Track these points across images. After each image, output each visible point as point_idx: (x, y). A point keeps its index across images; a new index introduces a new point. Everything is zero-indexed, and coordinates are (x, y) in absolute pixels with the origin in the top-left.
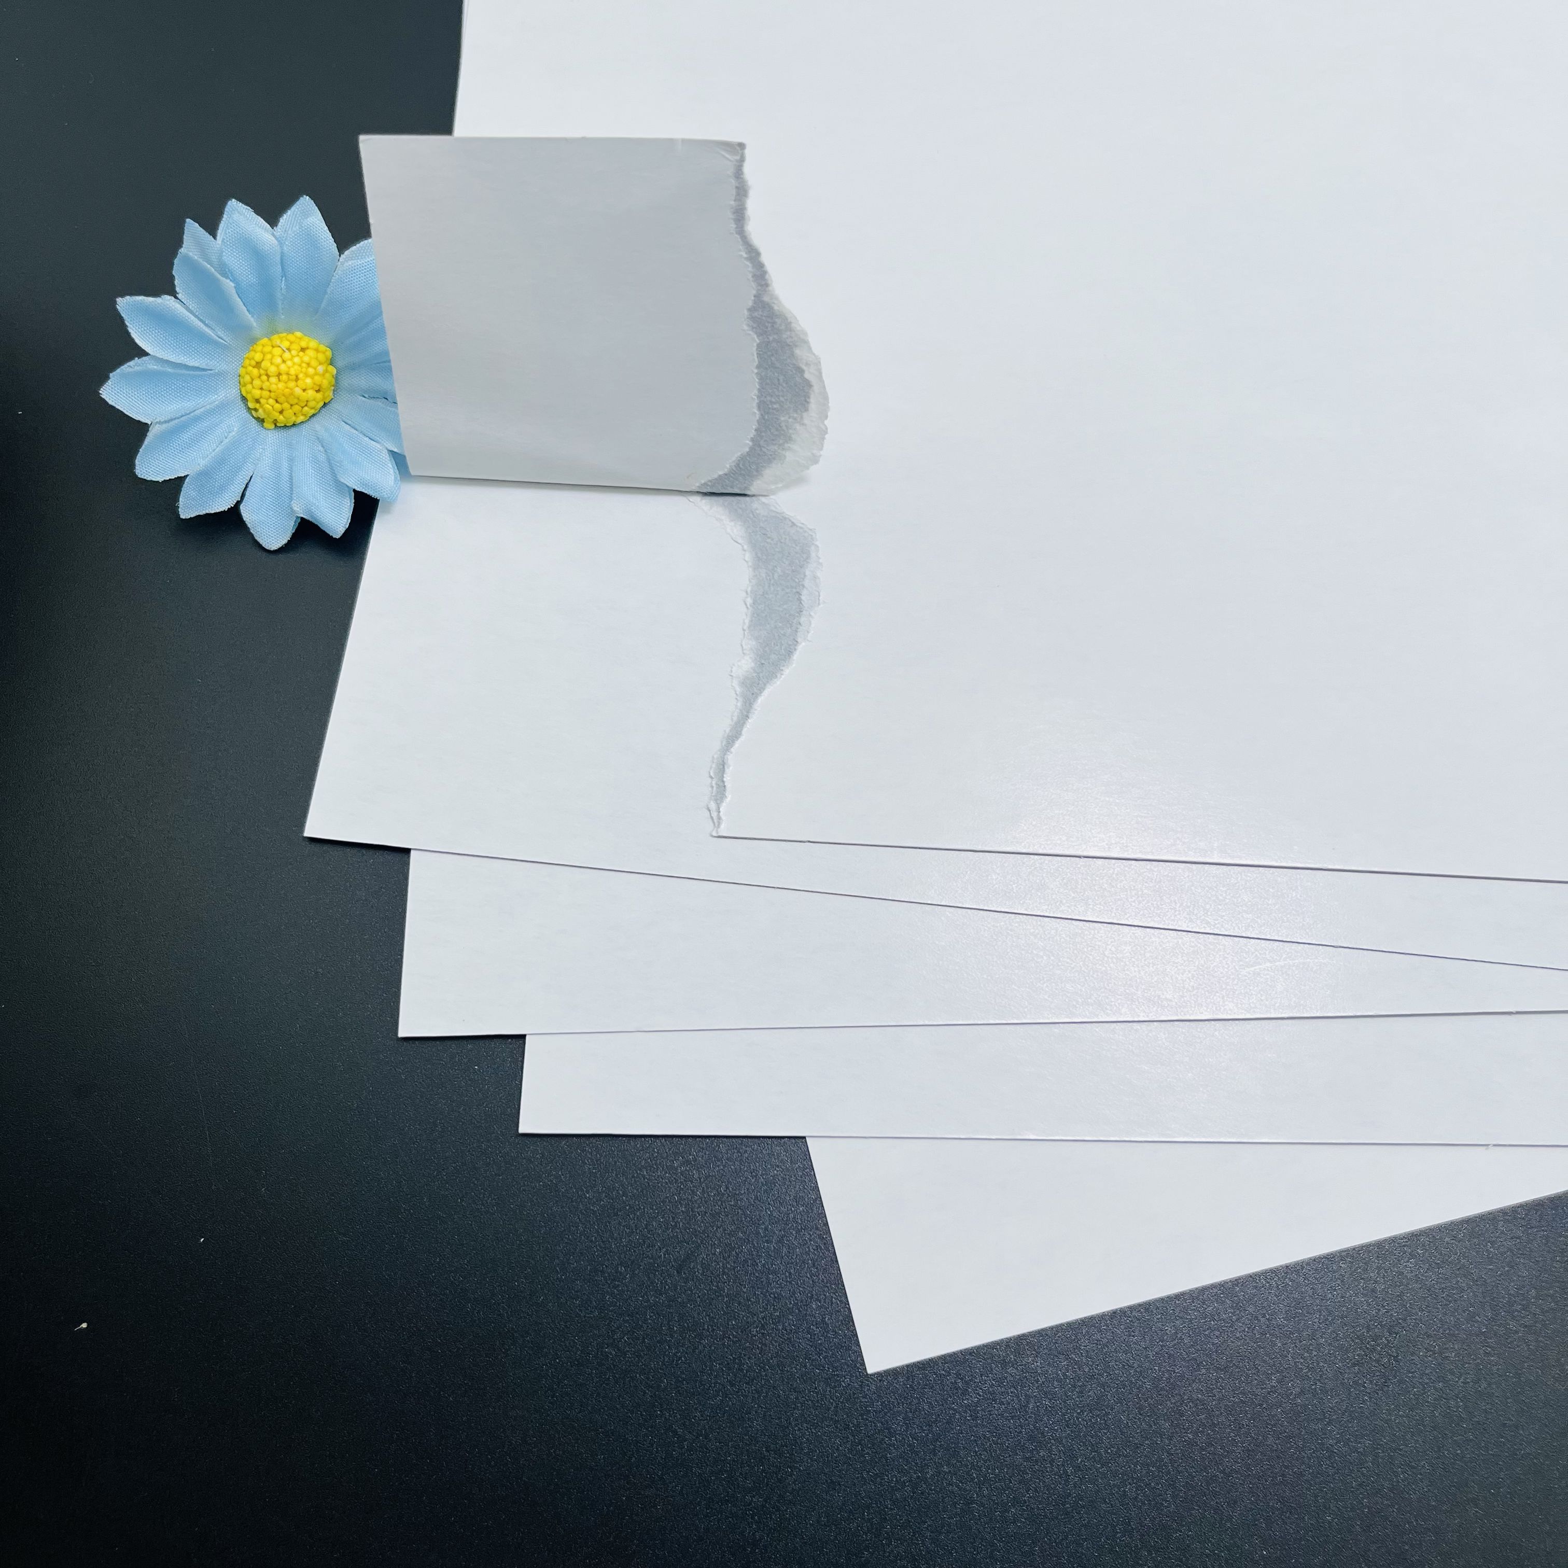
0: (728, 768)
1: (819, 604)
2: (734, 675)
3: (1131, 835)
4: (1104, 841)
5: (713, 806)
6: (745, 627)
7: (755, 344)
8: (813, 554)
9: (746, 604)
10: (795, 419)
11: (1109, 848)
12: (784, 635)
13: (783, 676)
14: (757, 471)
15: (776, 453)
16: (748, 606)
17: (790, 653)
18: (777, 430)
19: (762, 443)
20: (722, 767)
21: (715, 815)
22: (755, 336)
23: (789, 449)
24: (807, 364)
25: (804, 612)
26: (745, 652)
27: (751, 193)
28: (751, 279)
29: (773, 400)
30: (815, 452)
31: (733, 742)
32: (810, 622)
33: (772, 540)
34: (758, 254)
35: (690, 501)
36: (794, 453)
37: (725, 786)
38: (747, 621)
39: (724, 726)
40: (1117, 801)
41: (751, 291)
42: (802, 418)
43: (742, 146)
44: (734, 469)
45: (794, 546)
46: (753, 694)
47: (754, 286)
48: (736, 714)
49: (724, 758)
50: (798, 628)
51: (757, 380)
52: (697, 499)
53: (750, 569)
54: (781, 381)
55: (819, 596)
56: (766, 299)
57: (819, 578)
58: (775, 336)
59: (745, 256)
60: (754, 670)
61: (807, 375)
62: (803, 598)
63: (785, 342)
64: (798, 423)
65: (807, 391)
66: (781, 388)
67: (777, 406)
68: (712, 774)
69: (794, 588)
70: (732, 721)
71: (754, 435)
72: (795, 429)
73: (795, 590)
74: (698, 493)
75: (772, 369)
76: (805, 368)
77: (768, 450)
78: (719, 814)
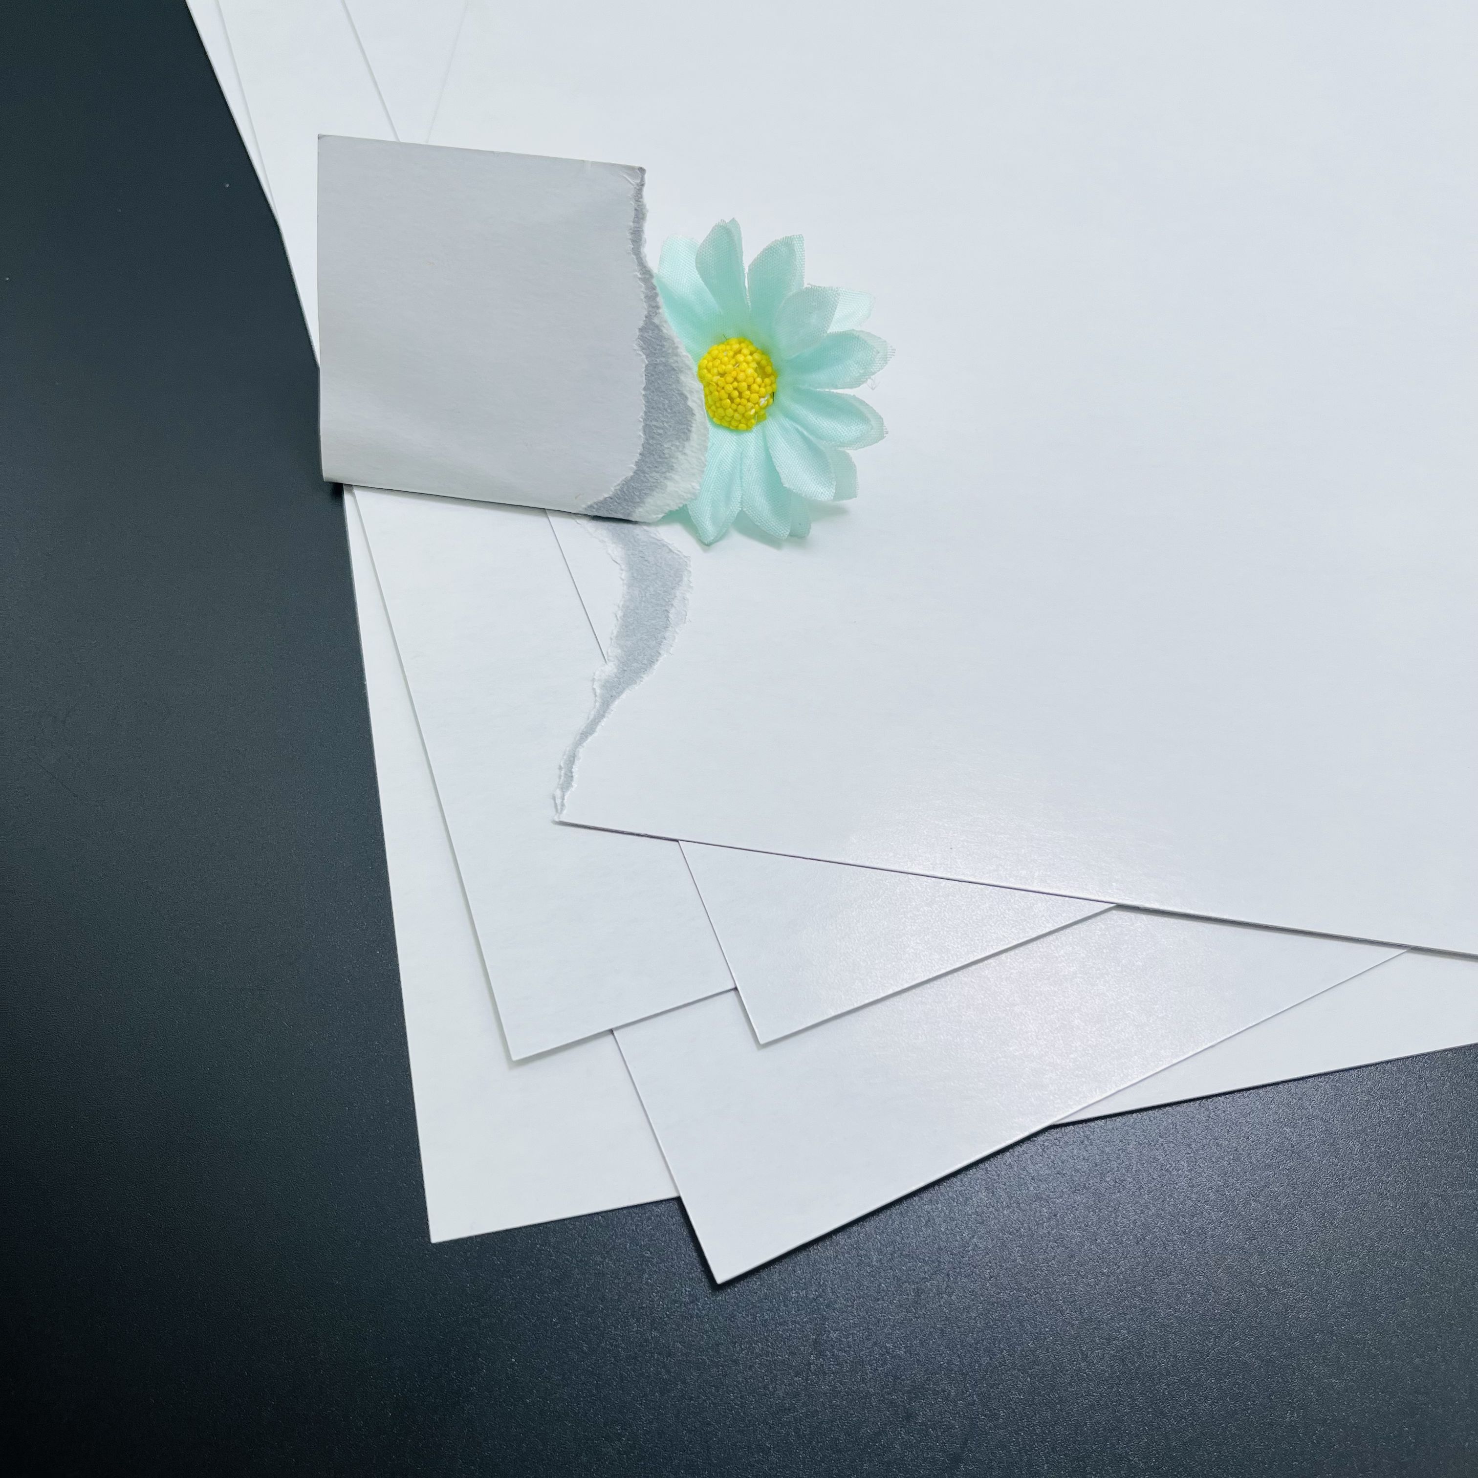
0: (579, 759)
1: (685, 623)
2: (596, 678)
5: (558, 793)
6: (612, 637)
7: (644, 366)
8: (685, 579)
9: (616, 616)
10: (677, 447)
12: (649, 647)
13: (642, 683)
14: (640, 498)
15: (659, 481)
17: (652, 662)
18: (660, 457)
19: (647, 470)
20: (572, 759)
21: (559, 801)
22: (644, 357)
23: (671, 477)
24: (691, 392)
25: (670, 629)
26: (609, 658)
27: (649, 216)
29: (658, 425)
32: (674, 637)
33: (649, 563)
34: (651, 276)
35: (578, 523)
36: (674, 483)
37: (572, 777)
38: (615, 633)
39: (580, 724)
41: (643, 310)
42: (684, 447)
43: (642, 170)
44: (619, 493)
45: (668, 569)
46: (612, 696)
47: (646, 307)
48: (593, 713)
49: (575, 751)
50: (662, 642)
51: (644, 402)
52: (585, 522)
53: (625, 587)
55: (686, 615)
56: (656, 321)
57: (688, 600)
58: (663, 360)
60: (615, 675)
61: (690, 403)
63: (671, 367)
64: (680, 451)
65: (690, 419)
66: (665, 413)
67: (661, 431)
68: (562, 765)
69: (662, 606)
70: (588, 719)
71: (639, 460)
72: (677, 458)
73: (664, 608)
74: (586, 515)
75: (658, 393)
76: (688, 396)
77: (651, 477)
78: (562, 802)
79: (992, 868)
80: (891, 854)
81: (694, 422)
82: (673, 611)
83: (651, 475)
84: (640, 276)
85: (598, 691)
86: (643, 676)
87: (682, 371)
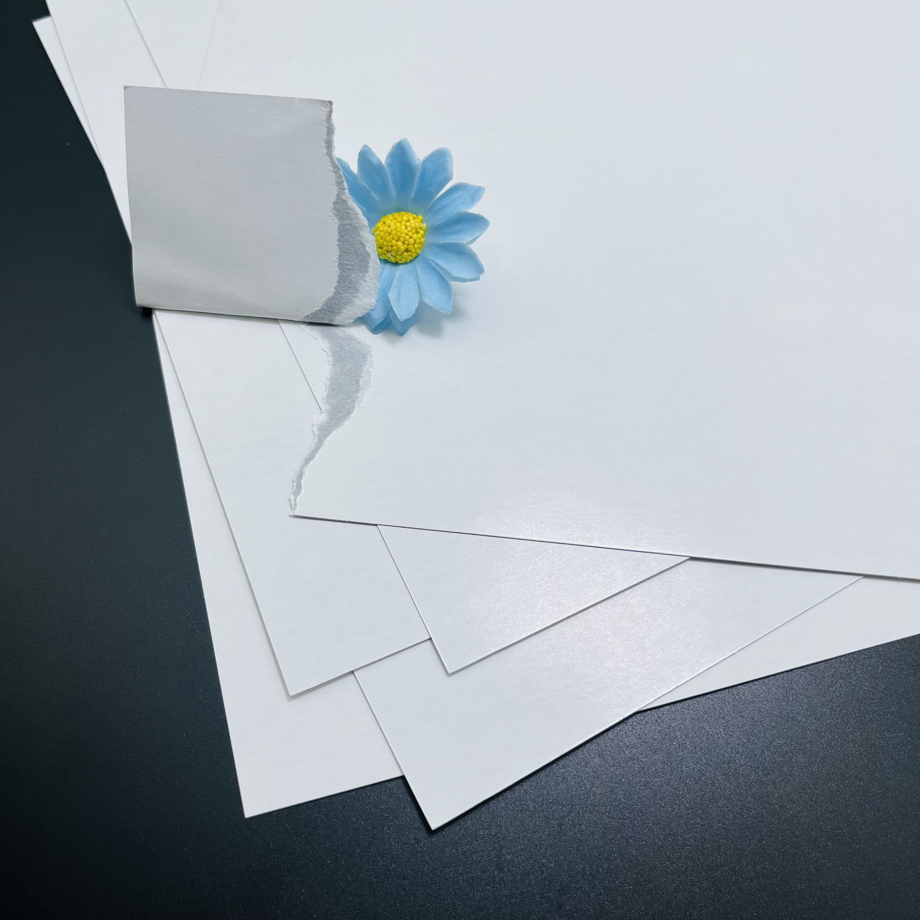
0: (305, 475)
1: (369, 387)
2: (315, 424)
5: (292, 497)
7: (337, 226)
8: (369, 360)
10: (361, 277)
12: (347, 403)
14: (339, 310)
15: (350, 299)
17: (349, 413)
18: (350, 283)
19: (342, 292)
20: (300, 475)
21: (293, 503)
22: (337, 220)
23: (358, 297)
24: (367, 242)
25: (360, 391)
26: (323, 412)
27: (336, 132)
28: (335, 184)
29: (348, 263)
32: (363, 397)
33: (346, 350)
35: (300, 328)
36: (361, 301)
37: (301, 487)
38: (325, 395)
39: (306, 453)
40: (538, 508)
41: (334, 191)
42: (364, 277)
43: (330, 102)
44: (325, 307)
45: (358, 354)
46: (325, 435)
47: (337, 189)
48: (313, 446)
49: (302, 471)
50: (356, 400)
51: (338, 249)
53: (331, 366)
55: (370, 382)
56: (343, 197)
57: (371, 373)
58: (349, 222)
60: (327, 422)
61: (367, 249)
62: (360, 383)
63: (354, 226)
64: (363, 280)
65: (368, 259)
66: (352, 256)
67: (349, 267)
68: (294, 479)
69: (355, 377)
70: (310, 450)
71: (336, 286)
72: (360, 284)
73: (356, 379)
74: (304, 323)
75: (347, 243)
76: (366, 244)
77: (345, 296)
78: (295, 503)
79: (568, 533)
80: (505, 527)
81: (370, 260)
82: (362, 380)
83: (345, 295)
84: (332, 170)
85: (316, 432)
86: (344, 421)
87: (361, 229)
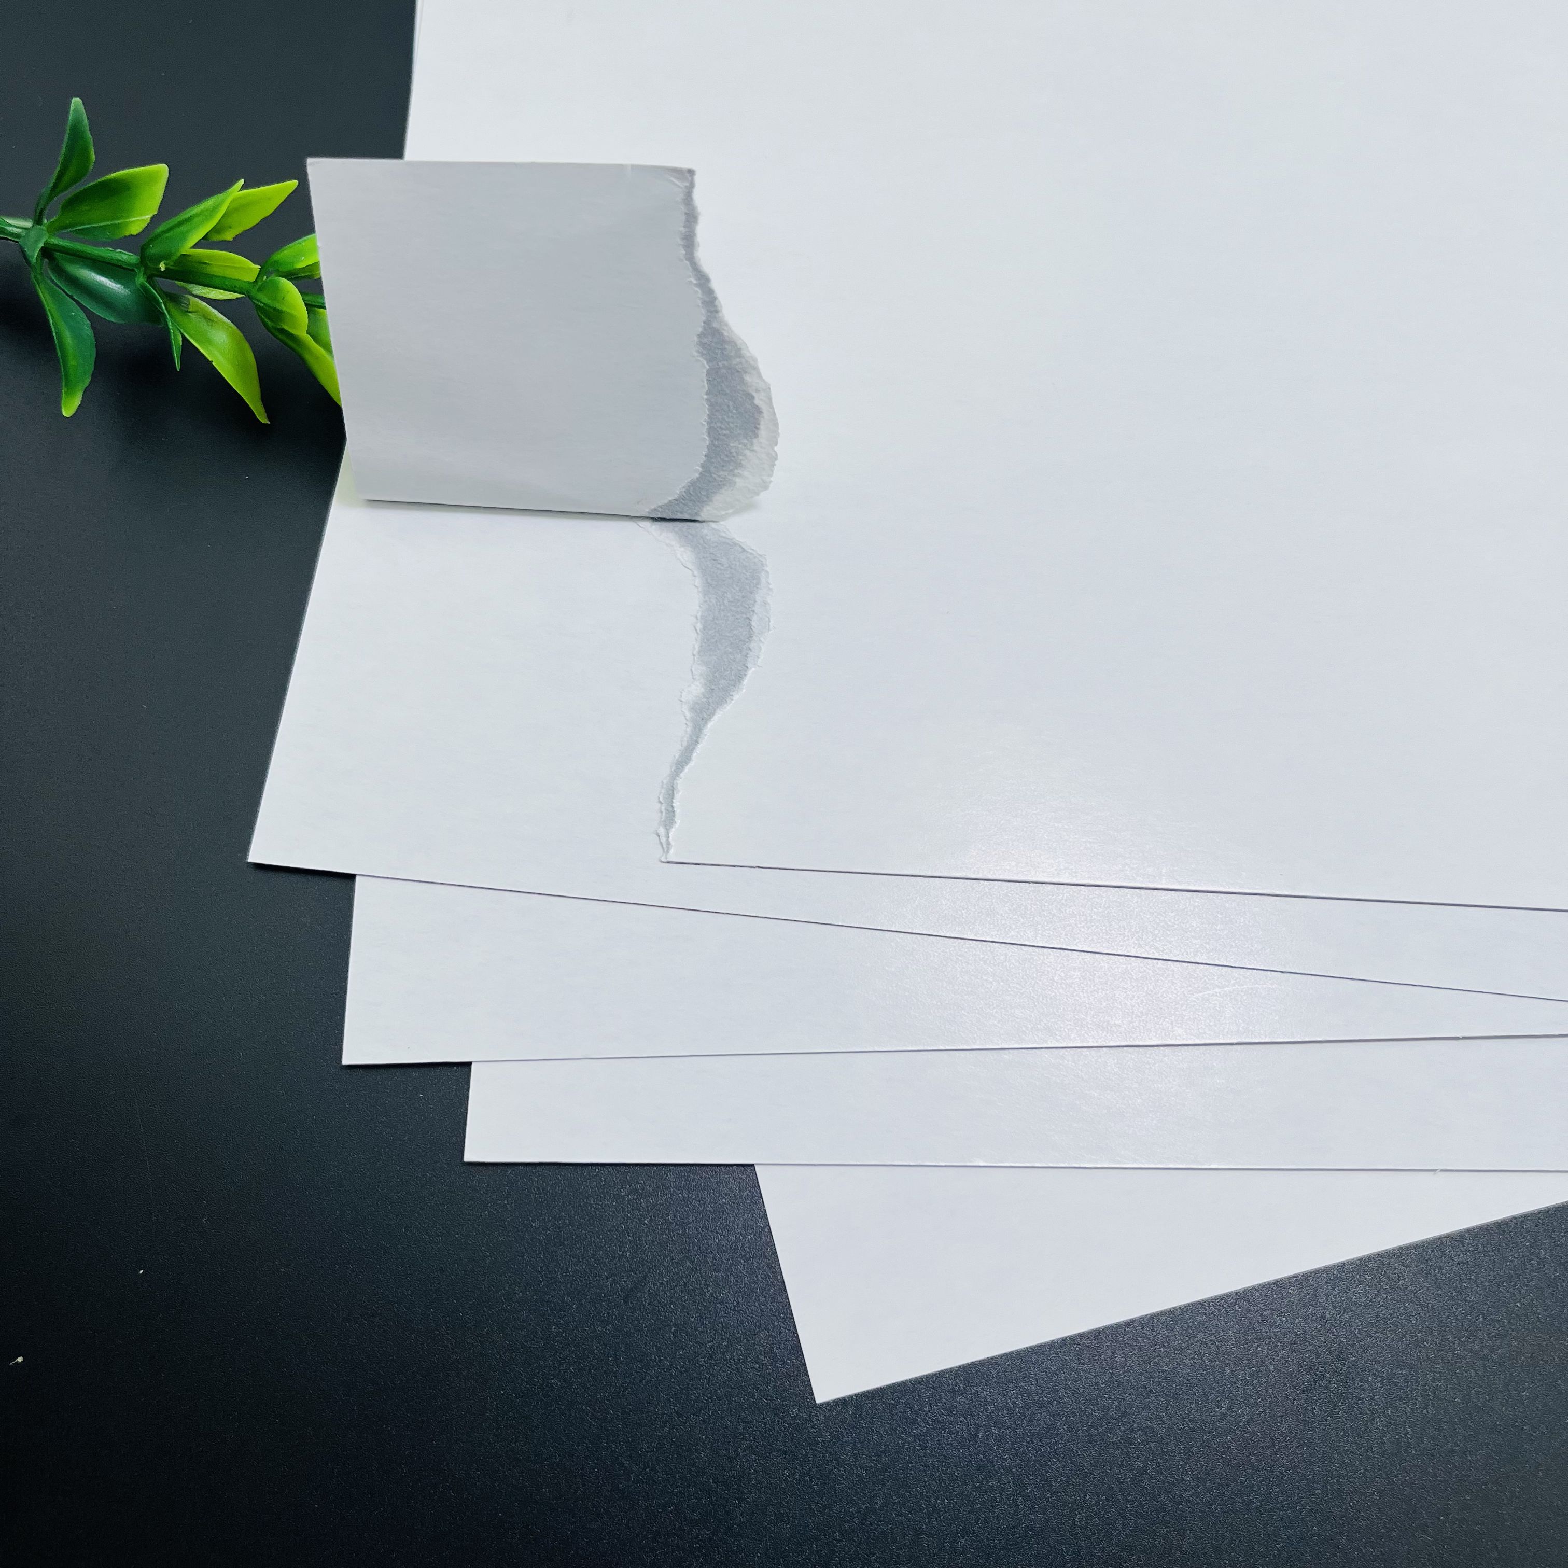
0: (679, 791)
1: (769, 630)
2: (684, 700)
3: (1080, 861)
4: (1053, 867)
5: (662, 831)
6: (695, 653)
7: (705, 371)
8: (763, 580)
9: (696, 630)
10: (745, 445)
11: (1058, 874)
12: (734, 661)
13: (733, 702)
14: (708, 497)
15: (727, 479)
16: (698, 631)
17: (740, 677)
18: (727, 456)
19: (712, 469)
20: (671, 792)
21: (663, 839)
22: (705, 362)
23: (740, 475)
24: (757, 391)
25: (754, 637)
26: (694, 677)
27: (701, 219)
28: (700, 305)
29: (723, 426)
30: (764, 478)
31: (683, 767)
32: (760, 648)
33: (723, 565)
34: (708, 280)
35: (640, 527)
36: (744, 479)
37: (674, 812)
38: (697, 647)
39: (674, 751)
40: (1066, 827)
41: (701, 315)
42: (752, 444)
43: (691, 172)
44: (685, 494)
45: (744, 571)
46: (702, 719)
47: (703, 312)
48: (685, 739)
49: (673, 784)
50: (748, 654)
51: (707, 406)
52: (647, 524)
53: (700, 595)
54: (731, 408)
55: (769, 621)
56: (715, 325)
57: (769, 604)
58: (725, 363)
59: (695, 282)
60: (704, 695)
61: (757, 402)
62: (753, 623)
63: (735, 369)
64: (749, 449)
65: (757, 417)
66: (730, 414)
67: (727, 432)
68: (661, 799)
69: (742, 613)
70: (681, 745)
71: (704, 462)
72: (745, 455)
73: (744, 616)
74: (648, 518)
75: (722, 396)
77: (718, 476)
78: (668, 840)
79: (1119, 869)
81: (762, 419)
82: (755, 618)
86: (732, 694)
